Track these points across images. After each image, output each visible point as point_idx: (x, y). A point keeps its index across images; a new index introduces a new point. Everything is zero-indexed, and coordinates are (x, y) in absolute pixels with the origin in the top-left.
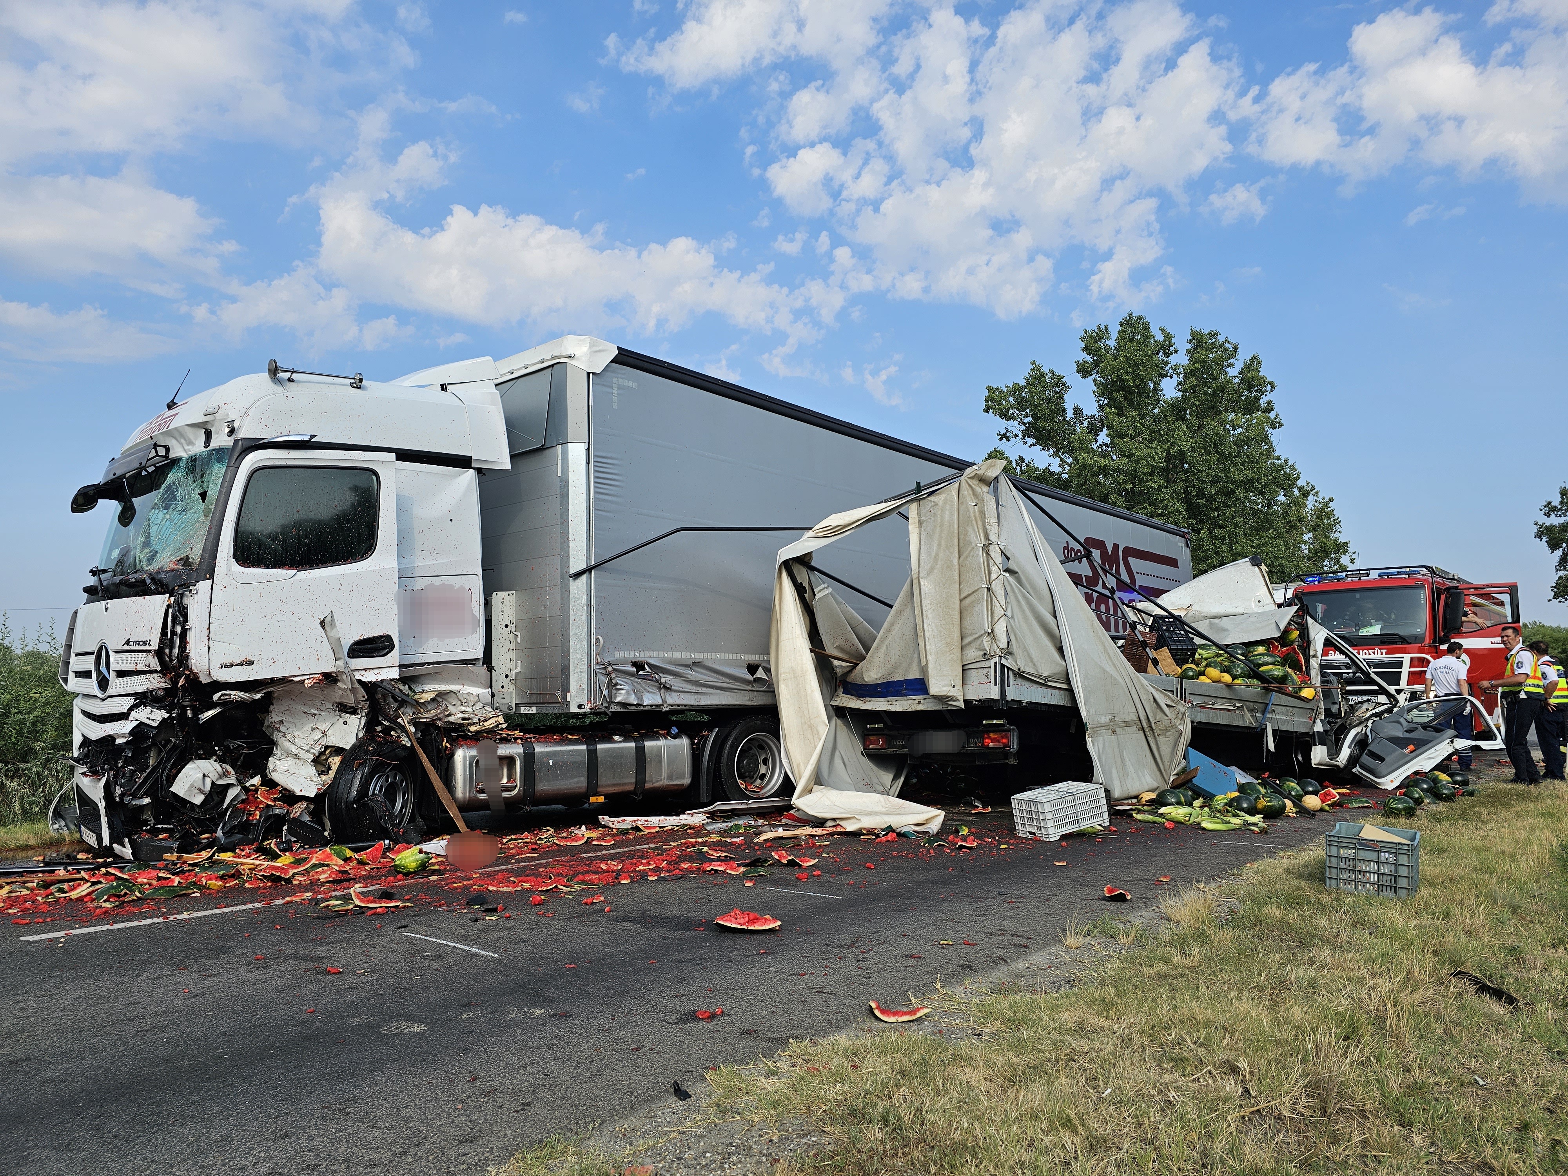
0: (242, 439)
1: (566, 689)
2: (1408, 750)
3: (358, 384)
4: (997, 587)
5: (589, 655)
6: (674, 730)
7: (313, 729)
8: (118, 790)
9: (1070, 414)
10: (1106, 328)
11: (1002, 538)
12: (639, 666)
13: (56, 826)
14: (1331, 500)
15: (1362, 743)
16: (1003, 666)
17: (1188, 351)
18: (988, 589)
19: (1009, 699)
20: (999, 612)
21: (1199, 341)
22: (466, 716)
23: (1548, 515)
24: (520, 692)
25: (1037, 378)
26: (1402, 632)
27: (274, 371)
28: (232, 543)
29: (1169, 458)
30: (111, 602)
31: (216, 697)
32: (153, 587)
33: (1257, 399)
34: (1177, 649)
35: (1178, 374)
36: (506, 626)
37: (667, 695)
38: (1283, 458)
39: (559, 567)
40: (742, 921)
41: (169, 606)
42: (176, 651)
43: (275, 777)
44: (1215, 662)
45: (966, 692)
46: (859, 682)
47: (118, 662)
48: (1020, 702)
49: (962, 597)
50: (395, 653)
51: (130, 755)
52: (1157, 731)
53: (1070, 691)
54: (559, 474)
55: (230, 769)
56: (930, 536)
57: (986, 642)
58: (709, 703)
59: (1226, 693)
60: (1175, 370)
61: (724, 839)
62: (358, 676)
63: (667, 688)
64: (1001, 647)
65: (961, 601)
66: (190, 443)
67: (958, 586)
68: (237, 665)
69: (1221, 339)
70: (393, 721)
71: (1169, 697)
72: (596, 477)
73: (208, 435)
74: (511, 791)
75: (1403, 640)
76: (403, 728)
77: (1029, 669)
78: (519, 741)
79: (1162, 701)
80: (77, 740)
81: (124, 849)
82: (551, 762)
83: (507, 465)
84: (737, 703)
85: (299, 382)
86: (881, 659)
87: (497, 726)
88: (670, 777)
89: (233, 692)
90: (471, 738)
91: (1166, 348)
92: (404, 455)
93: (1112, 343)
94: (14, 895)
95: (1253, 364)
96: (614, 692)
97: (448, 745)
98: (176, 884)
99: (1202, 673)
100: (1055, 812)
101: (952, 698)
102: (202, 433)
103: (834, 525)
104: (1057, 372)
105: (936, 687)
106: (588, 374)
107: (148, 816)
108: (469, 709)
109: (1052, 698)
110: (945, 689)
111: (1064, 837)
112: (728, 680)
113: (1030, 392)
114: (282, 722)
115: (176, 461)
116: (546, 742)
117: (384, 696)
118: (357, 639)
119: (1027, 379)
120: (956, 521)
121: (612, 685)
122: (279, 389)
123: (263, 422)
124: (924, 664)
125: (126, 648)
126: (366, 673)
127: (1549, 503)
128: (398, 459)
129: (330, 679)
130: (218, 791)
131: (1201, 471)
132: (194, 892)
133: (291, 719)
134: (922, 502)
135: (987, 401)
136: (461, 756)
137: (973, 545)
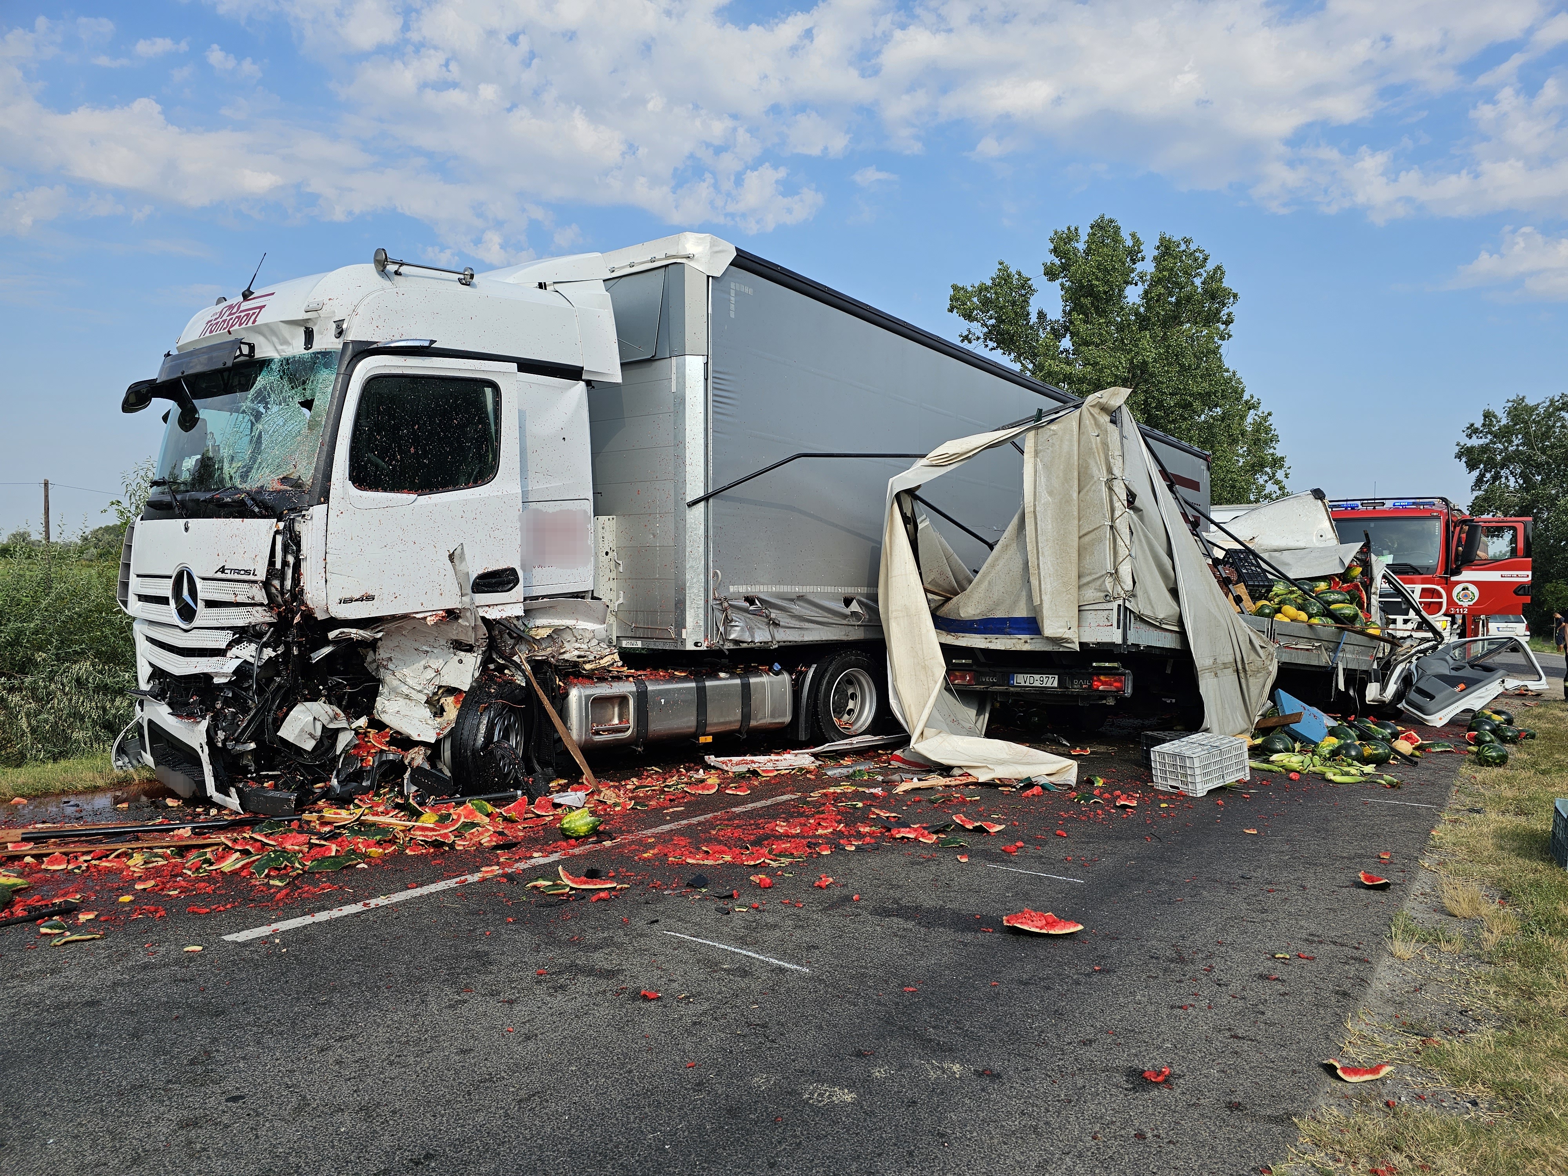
0: (353, 342)
1: (681, 624)
2: (1459, 689)
3: (467, 280)
4: (1122, 526)
5: (707, 590)
6: (777, 667)
7: (425, 668)
8: (221, 735)
9: (1034, 318)
10: (1076, 229)
11: (1126, 473)
12: (750, 600)
13: (120, 763)
14: (1270, 414)
15: (1407, 680)
16: (1126, 608)
17: (1155, 258)
18: (1112, 527)
19: (1129, 643)
20: (1123, 551)
21: (1166, 248)
22: (582, 653)
23: (1470, 436)
24: (622, 624)
25: (1004, 279)
26: (1414, 562)
27: (382, 263)
28: (348, 463)
29: (1132, 367)
30: (192, 522)
31: (332, 635)
32: (257, 510)
33: (1218, 311)
34: (1253, 586)
35: (1143, 282)
36: (607, 553)
37: (775, 630)
38: (1231, 370)
39: (672, 493)
40: (1039, 924)
41: (277, 532)
42: (288, 584)
43: (385, 719)
44: (1289, 599)
45: (1082, 633)
46: (953, 617)
47: (205, 591)
48: (1138, 646)
49: (1081, 534)
50: (520, 587)
51: (230, 695)
52: (1249, 673)
53: (1182, 634)
54: (674, 389)
55: (339, 711)
56: (1047, 468)
57: (1109, 583)
58: (811, 639)
59: (1307, 633)
60: (1141, 278)
61: (861, 789)
62: (481, 613)
63: (776, 624)
64: (1126, 589)
65: (1080, 538)
66: (285, 342)
67: (1077, 522)
68: (356, 600)
69: (1193, 247)
70: (509, 659)
71: (1261, 638)
72: (714, 395)
73: (309, 336)
74: (624, 732)
75: (1415, 570)
76: (518, 667)
77: (1147, 612)
78: (631, 679)
79: (1257, 643)
80: (144, 671)
81: (227, 799)
82: (663, 701)
83: (618, 379)
84: (835, 638)
85: (407, 276)
86: (982, 595)
87: (612, 664)
88: (773, 716)
89: (354, 631)
90: (583, 676)
91: (1134, 254)
92: (527, 366)
93: (1081, 246)
94: (151, 865)
95: (1218, 274)
96: (729, 628)
97: (561, 684)
98: (333, 854)
99: (1279, 611)
100: (1205, 767)
101: (1067, 641)
102: (302, 330)
103: (951, 453)
104: (1025, 274)
105: (1051, 628)
106: (708, 277)
107: (248, 761)
108: (585, 646)
109: (1168, 641)
110: (1060, 630)
111: (1209, 792)
112: (826, 614)
113: (996, 293)
114: (390, 659)
115: (265, 363)
116: (657, 681)
117: (501, 633)
118: (481, 572)
119: (993, 279)
120: (1076, 452)
121: (727, 621)
122: (386, 283)
123: (374, 322)
124: (1037, 602)
125: (220, 575)
126: (490, 610)
127: (1472, 425)
128: (520, 369)
129: (452, 615)
130: (330, 736)
131: (1162, 383)
132: (359, 863)
133: (400, 656)
134: (1040, 430)
135: (951, 300)
136: (575, 695)
137: (1095, 479)
